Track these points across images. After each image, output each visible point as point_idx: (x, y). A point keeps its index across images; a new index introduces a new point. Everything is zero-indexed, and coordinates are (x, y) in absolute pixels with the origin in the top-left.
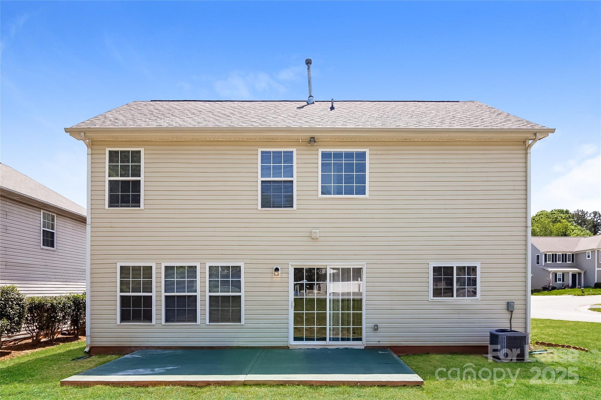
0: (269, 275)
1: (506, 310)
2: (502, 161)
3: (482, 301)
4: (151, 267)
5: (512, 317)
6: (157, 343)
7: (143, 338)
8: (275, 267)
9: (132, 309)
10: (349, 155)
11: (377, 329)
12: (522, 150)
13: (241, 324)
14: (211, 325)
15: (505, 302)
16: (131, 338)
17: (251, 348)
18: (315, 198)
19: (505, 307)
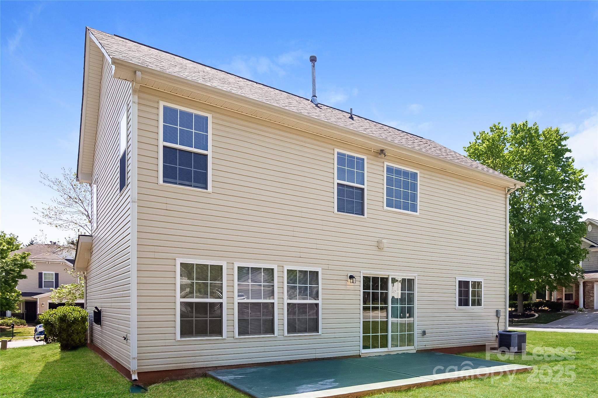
0: (344, 282)
1: (496, 317)
2: (492, 200)
3: (484, 309)
4: (221, 267)
5: (499, 322)
6: (228, 361)
7: (211, 357)
8: (349, 275)
9: (195, 320)
10: (406, 174)
11: (425, 334)
12: (503, 194)
13: (319, 334)
14: (289, 336)
15: (495, 310)
16: (195, 357)
17: (328, 359)
18: (381, 209)
19: (495, 314)
